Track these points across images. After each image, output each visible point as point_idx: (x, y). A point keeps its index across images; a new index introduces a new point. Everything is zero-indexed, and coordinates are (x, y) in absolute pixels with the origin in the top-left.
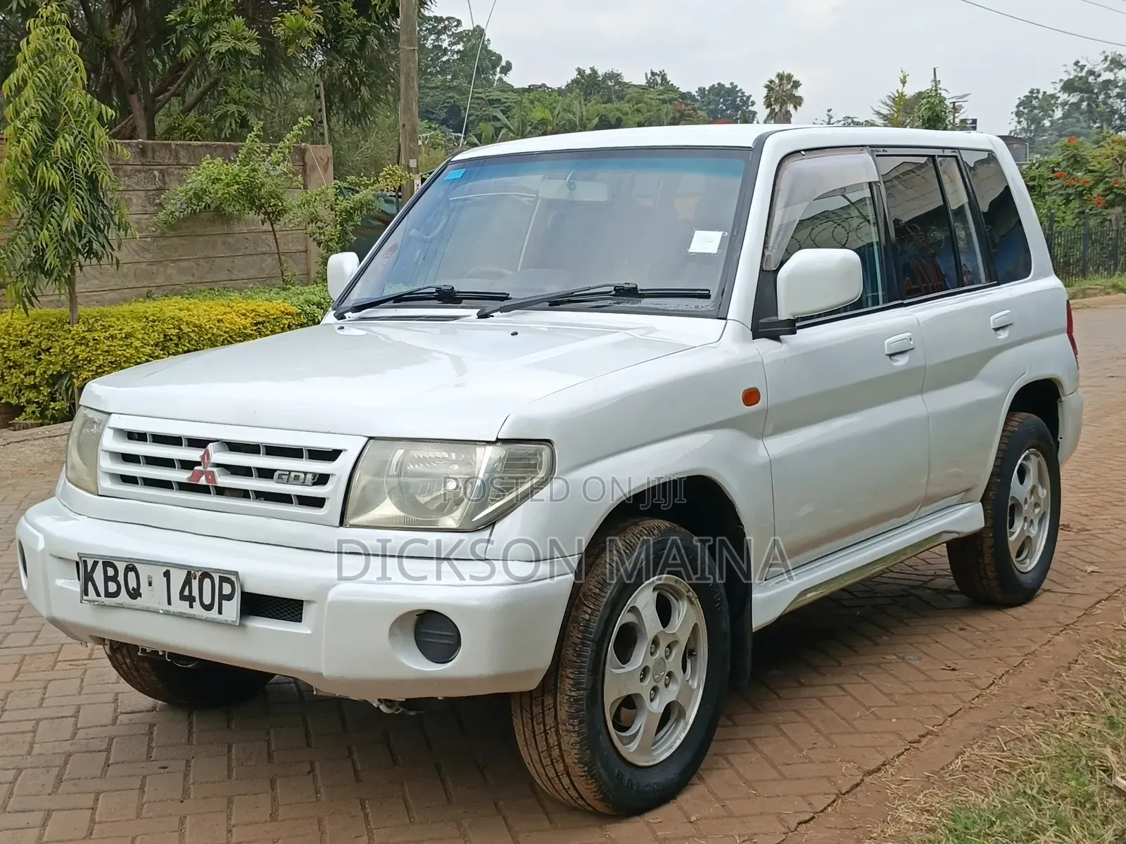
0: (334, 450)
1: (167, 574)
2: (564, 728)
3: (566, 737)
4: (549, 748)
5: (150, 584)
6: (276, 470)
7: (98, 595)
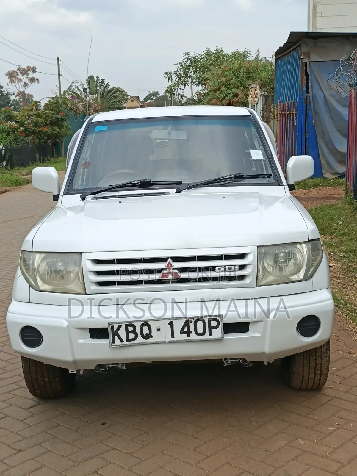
0: (242, 254)
1: (171, 324)
2: (325, 355)
3: (325, 359)
4: (316, 364)
5: (159, 330)
6: (216, 267)
7: (122, 341)
